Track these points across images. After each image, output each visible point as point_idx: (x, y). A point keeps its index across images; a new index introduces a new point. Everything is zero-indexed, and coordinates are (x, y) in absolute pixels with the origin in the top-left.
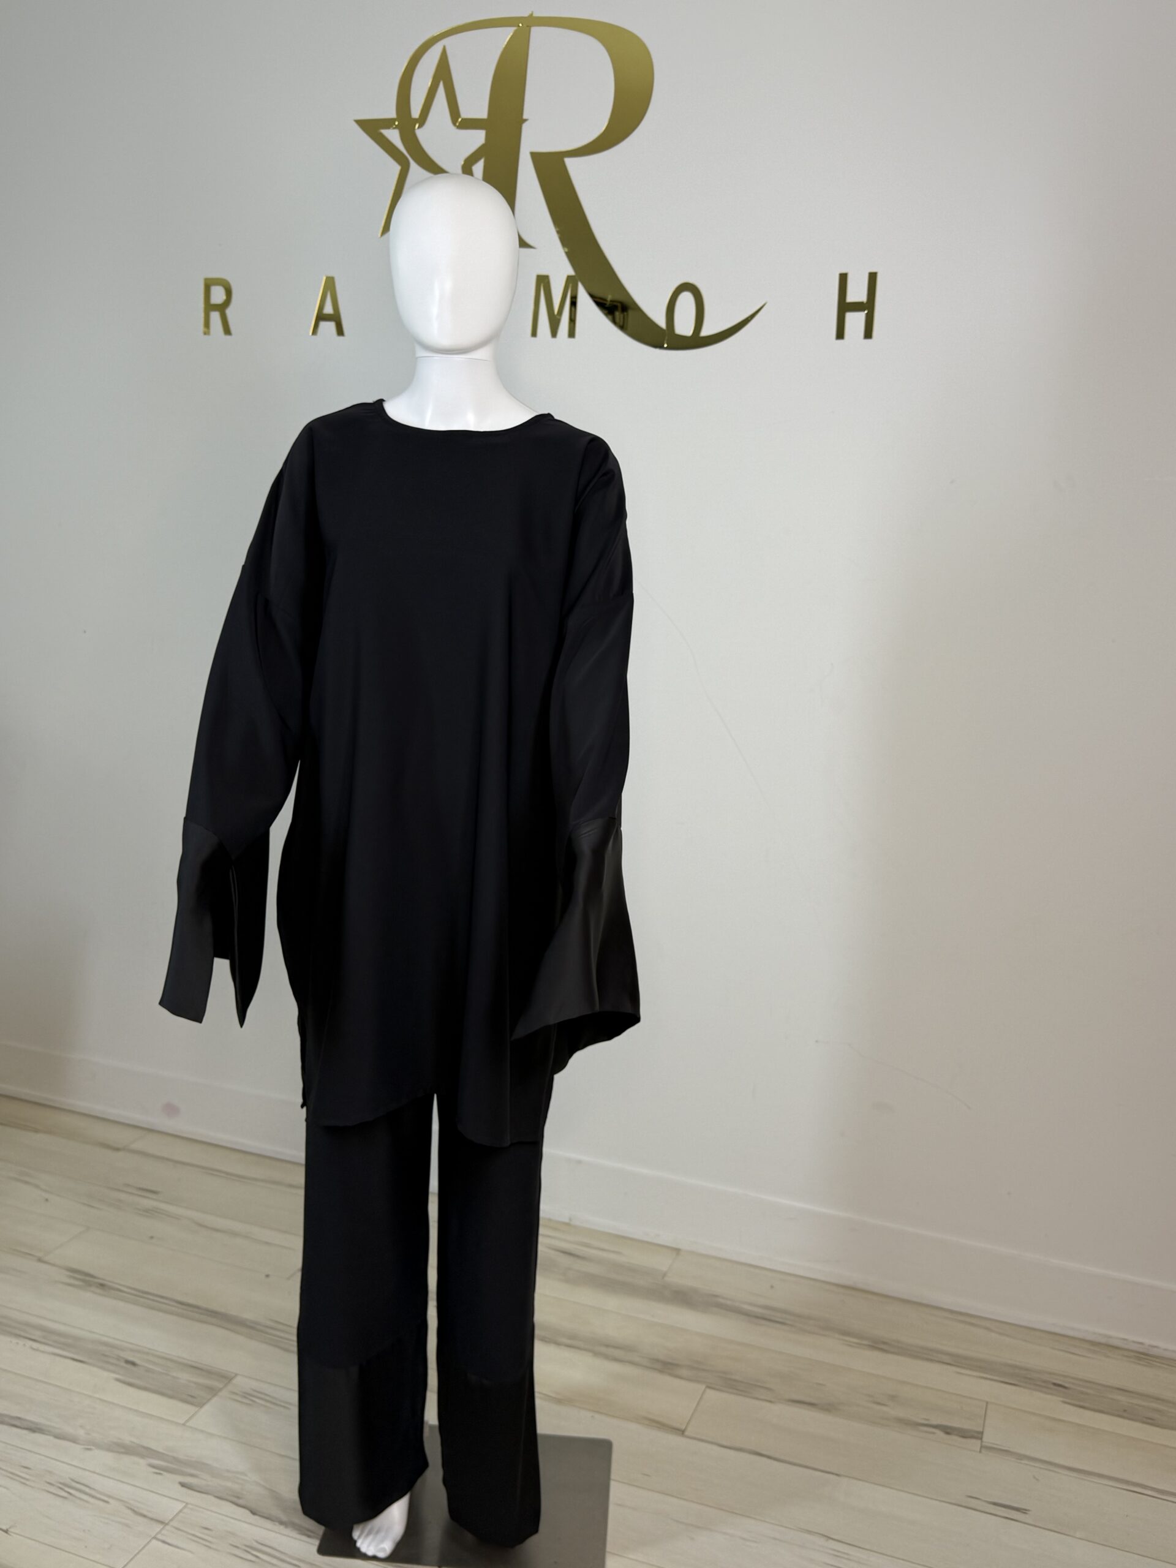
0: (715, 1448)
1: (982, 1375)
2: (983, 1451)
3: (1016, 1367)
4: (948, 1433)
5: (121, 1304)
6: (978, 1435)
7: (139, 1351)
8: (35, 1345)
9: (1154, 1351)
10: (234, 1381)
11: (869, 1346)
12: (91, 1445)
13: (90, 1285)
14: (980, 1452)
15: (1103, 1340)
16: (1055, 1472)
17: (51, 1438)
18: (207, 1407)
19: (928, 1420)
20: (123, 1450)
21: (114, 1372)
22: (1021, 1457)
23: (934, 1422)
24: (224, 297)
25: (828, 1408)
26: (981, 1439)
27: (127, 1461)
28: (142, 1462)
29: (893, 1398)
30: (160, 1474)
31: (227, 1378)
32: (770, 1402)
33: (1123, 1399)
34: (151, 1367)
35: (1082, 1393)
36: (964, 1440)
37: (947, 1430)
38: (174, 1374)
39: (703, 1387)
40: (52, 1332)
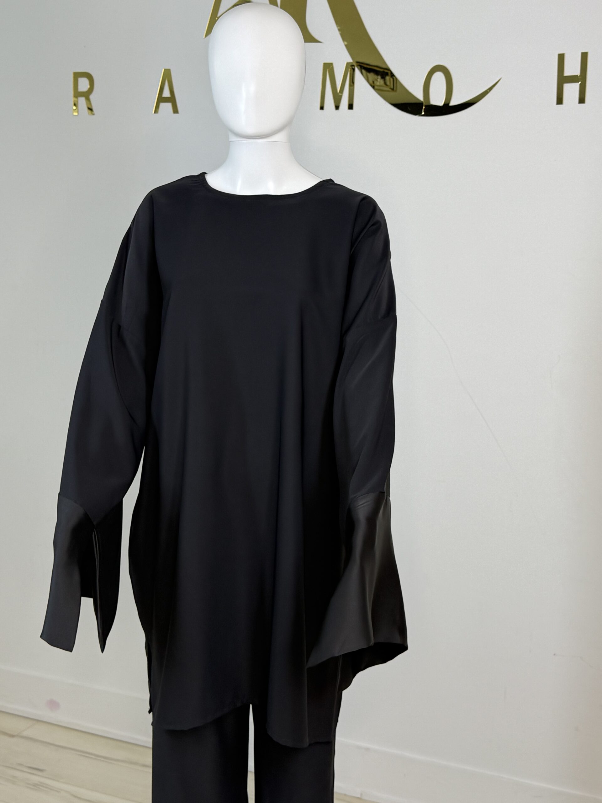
24: (89, 87)
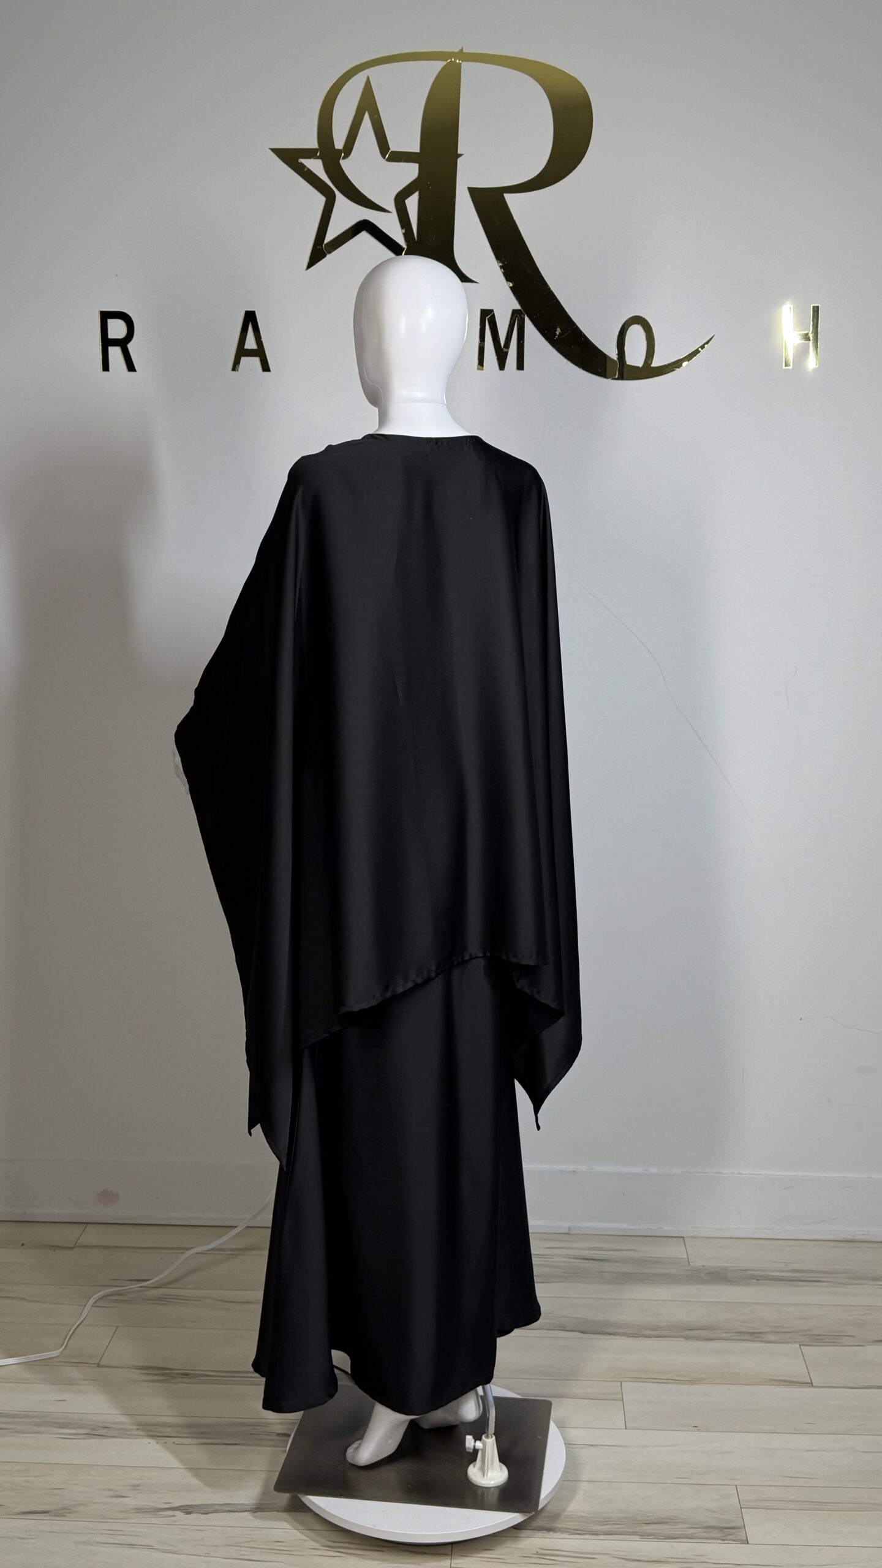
13: (174, 1378)
24: (126, 332)
32: (860, 1346)
39: (798, 1346)
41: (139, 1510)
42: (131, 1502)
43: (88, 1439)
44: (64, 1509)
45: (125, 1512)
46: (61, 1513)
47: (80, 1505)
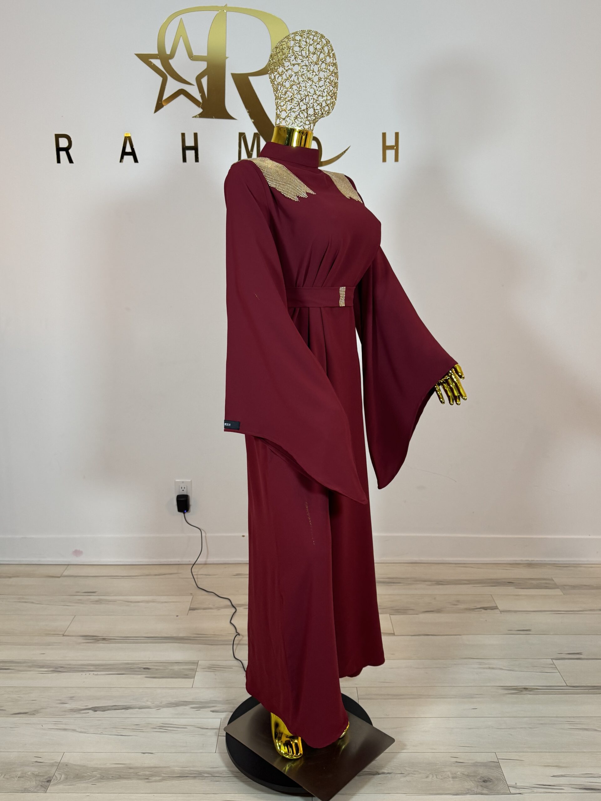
0: (410, 637)
1: (483, 585)
2: (502, 613)
3: (491, 579)
4: (486, 610)
5: (120, 645)
6: (496, 608)
7: (146, 663)
8: (95, 673)
9: (533, 562)
10: (199, 664)
11: (436, 584)
12: (159, 707)
13: (99, 641)
14: (501, 613)
15: (514, 562)
16: (529, 614)
17: (137, 709)
18: (196, 677)
19: (475, 606)
20: (174, 705)
21: (141, 674)
22: (516, 612)
23: (479, 607)
24: (68, 144)
25: (439, 611)
26: (498, 609)
27: (180, 709)
28: (187, 707)
29: (458, 601)
30: (199, 710)
31: (196, 663)
32: (417, 614)
33: (534, 582)
34: (156, 668)
35: (519, 583)
36: (492, 611)
37: (485, 609)
38: (170, 668)
39: (388, 615)
40: (98, 665)
41: (73, 711)
42: (68, 706)
43: (53, 673)
44: (35, 711)
45: (65, 711)
46: (33, 713)
47: (43, 708)
